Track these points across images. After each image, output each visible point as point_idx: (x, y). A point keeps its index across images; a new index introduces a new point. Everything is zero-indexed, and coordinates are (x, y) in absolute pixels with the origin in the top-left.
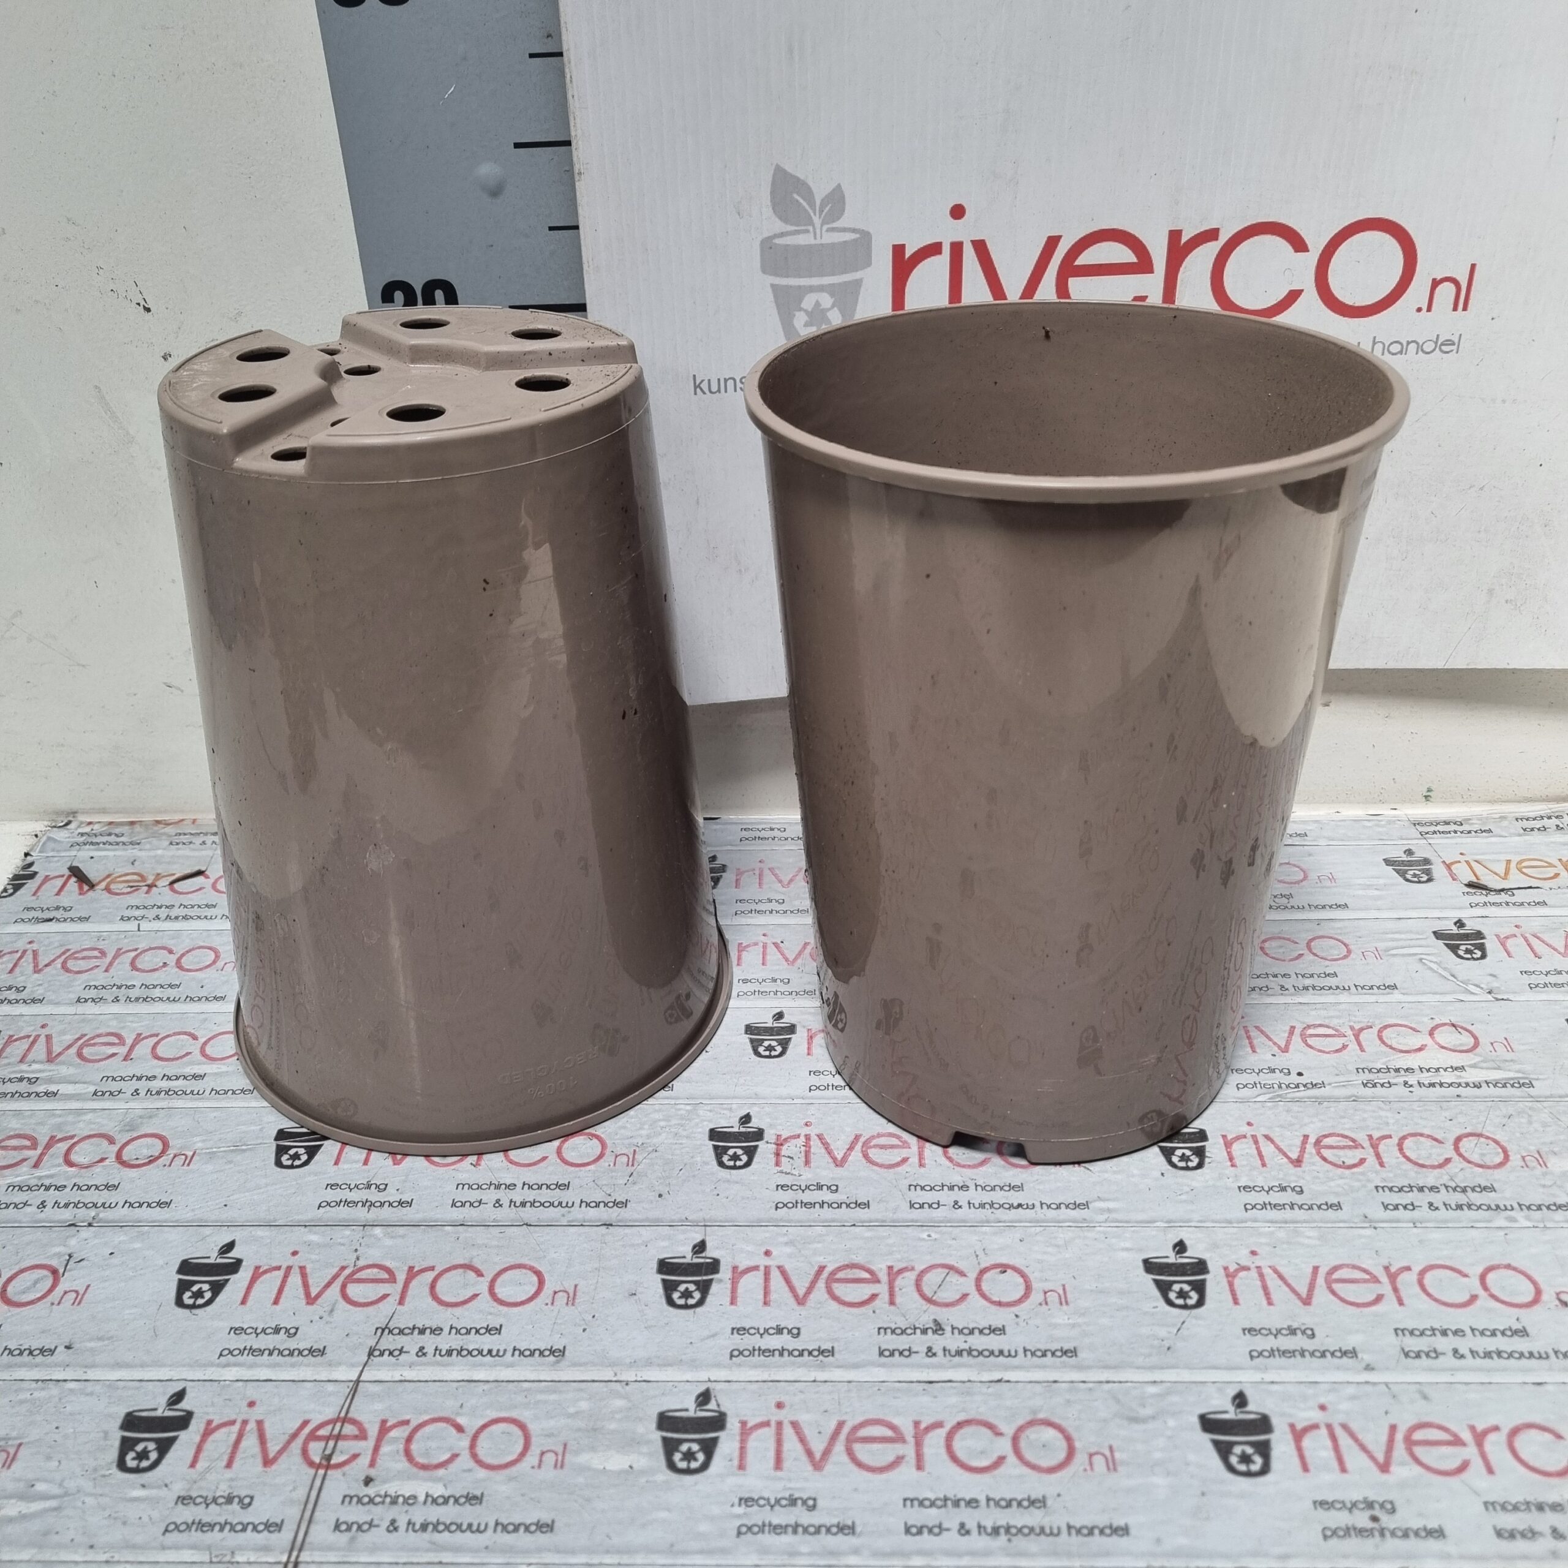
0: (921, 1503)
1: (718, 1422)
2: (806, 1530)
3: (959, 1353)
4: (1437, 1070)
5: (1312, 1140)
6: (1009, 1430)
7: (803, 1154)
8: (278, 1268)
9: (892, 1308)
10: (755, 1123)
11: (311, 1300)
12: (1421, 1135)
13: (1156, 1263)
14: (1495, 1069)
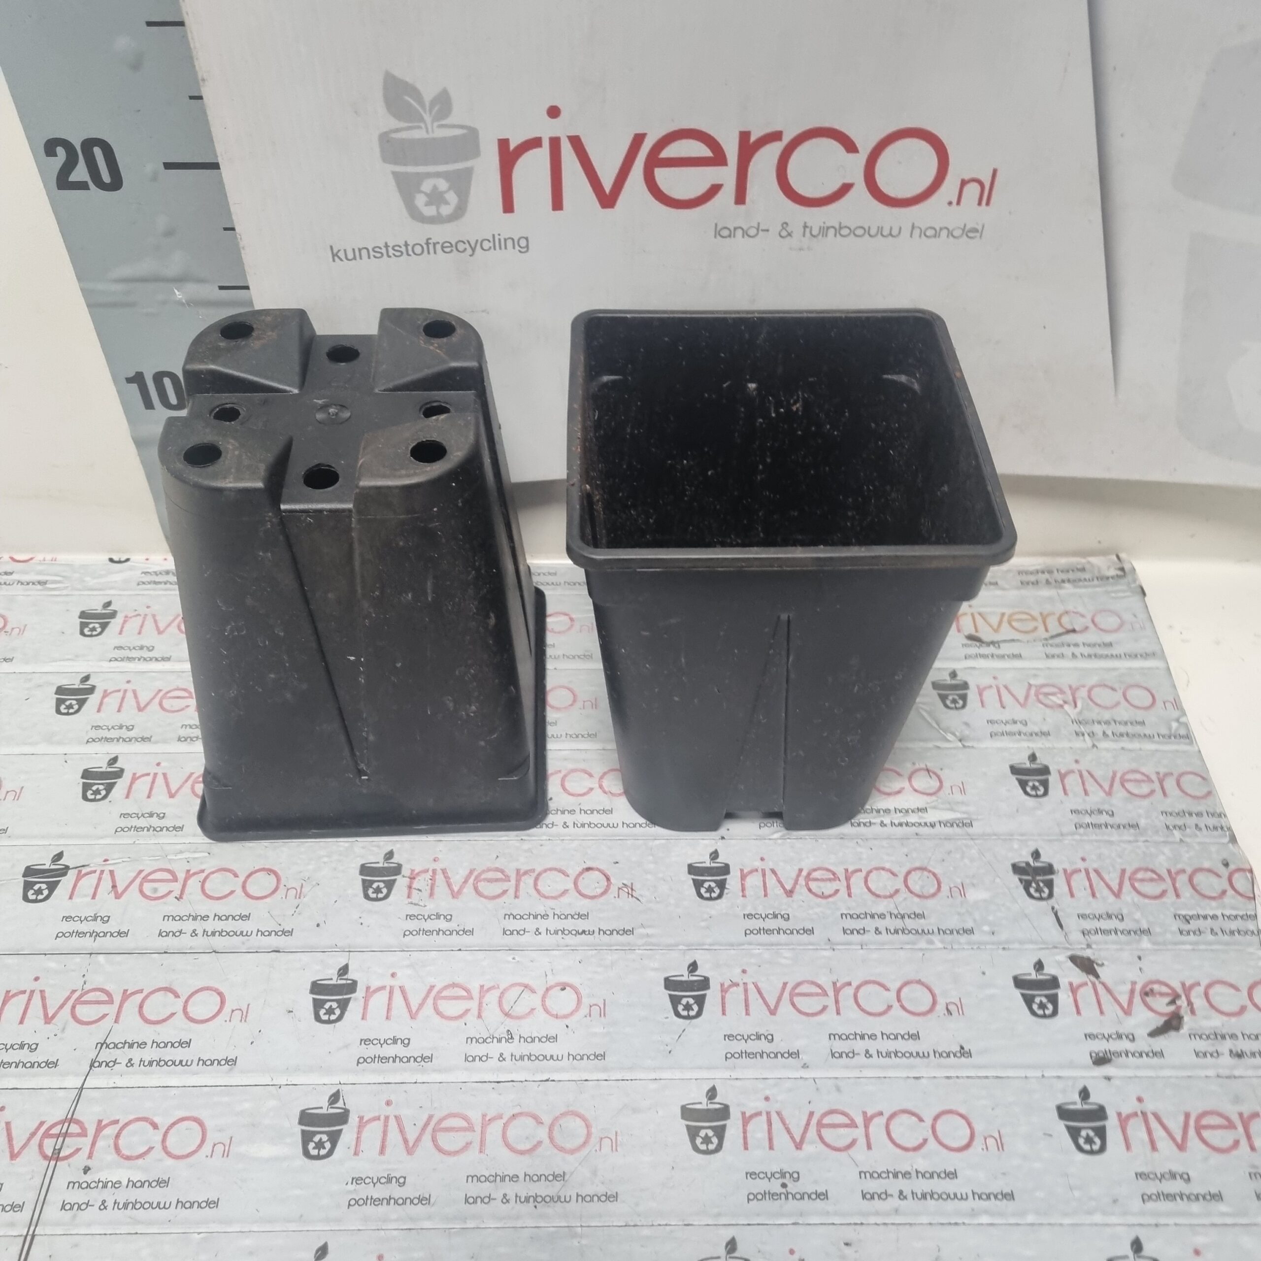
0: (479, 1180)
1: (343, 1118)
2: (396, 1202)
3: (522, 1058)
4: (907, 811)
5: (804, 873)
6: (547, 1120)
7: (428, 888)
8: (24, 992)
9: (480, 1020)
10: (396, 859)
11: (48, 1020)
12: (883, 869)
13: (674, 981)
14: (949, 809)
